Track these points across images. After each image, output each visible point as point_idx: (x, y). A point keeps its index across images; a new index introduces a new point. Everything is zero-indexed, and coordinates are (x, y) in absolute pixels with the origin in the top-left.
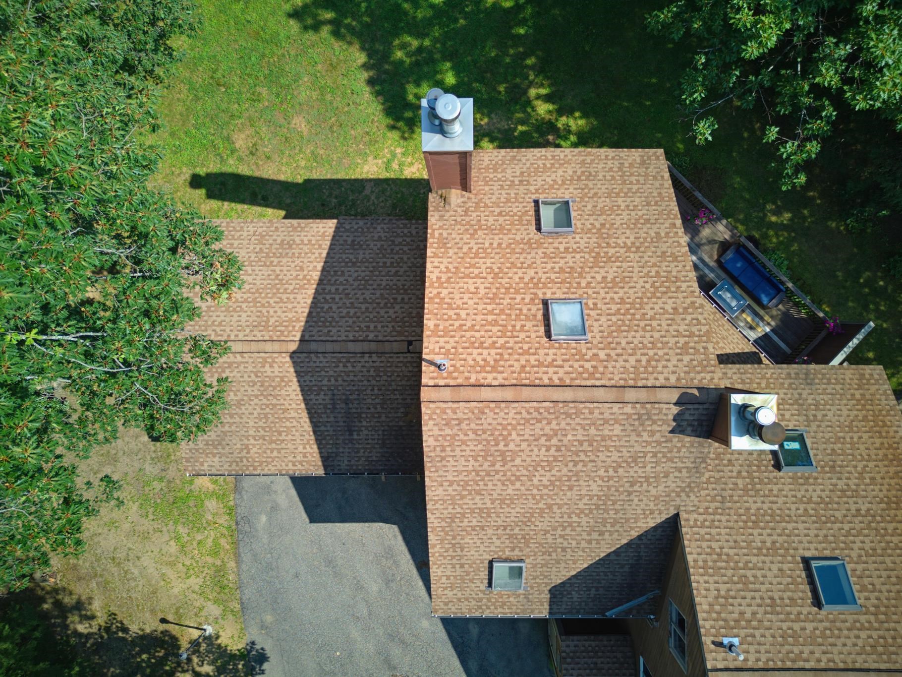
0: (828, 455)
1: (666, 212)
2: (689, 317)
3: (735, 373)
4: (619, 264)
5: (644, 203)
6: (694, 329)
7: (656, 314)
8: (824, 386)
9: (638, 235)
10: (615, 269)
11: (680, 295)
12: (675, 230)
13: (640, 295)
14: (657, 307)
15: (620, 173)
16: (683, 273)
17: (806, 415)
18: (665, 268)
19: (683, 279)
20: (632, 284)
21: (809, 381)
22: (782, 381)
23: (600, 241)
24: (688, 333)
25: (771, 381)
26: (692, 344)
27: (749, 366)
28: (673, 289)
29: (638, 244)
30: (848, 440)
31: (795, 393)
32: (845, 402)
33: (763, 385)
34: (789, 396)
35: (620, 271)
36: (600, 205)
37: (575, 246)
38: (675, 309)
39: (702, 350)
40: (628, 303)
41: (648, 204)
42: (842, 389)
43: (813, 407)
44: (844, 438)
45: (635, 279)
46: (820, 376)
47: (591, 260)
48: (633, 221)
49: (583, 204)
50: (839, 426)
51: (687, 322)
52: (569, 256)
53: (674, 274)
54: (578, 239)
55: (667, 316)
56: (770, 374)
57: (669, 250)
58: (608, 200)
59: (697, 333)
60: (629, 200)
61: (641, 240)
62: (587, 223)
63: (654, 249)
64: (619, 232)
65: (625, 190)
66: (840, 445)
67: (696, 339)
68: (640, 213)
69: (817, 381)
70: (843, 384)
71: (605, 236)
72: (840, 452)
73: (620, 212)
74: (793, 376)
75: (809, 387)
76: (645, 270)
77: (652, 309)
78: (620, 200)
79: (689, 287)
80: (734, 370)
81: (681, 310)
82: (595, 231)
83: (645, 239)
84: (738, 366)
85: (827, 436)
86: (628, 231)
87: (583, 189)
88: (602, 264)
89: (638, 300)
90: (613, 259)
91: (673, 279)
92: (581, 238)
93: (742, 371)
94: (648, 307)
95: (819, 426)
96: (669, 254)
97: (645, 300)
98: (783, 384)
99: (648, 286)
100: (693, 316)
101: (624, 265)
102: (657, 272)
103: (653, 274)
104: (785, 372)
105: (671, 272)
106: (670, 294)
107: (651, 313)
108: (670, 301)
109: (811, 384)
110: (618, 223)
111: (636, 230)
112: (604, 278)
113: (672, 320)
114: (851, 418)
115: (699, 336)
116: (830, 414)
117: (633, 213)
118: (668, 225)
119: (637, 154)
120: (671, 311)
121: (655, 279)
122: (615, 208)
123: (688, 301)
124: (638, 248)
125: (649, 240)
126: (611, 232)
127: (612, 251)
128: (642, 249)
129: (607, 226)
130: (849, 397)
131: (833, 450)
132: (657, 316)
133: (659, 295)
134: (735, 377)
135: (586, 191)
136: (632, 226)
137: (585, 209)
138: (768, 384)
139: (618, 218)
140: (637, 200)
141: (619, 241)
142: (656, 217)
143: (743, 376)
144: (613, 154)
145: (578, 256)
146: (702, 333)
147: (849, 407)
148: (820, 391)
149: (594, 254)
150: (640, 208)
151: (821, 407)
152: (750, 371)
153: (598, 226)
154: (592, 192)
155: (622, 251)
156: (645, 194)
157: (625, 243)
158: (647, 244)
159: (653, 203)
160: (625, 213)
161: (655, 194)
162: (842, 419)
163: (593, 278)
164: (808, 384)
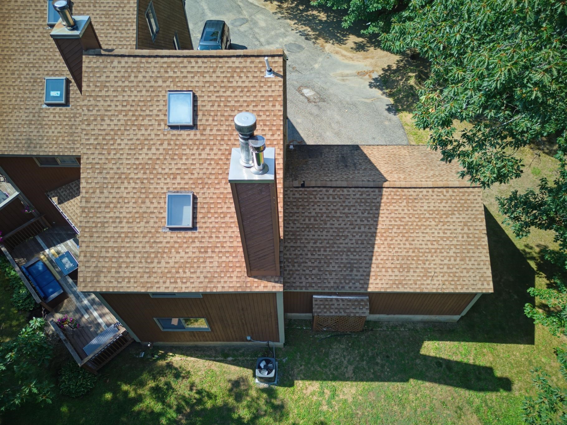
0: (34, 90)
1: (91, 215)
2: (94, 112)
3: (77, 148)
4: (137, 162)
5: (106, 225)
6: (93, 102)
7: (117, 115)
8: (20, 138)
9: (117, 191)
10: (140, 157)
11: (96, 132)
12: (87, 196)
13: (126, 133)
14: (115, 122)
15: (121, 260)
16: (90, 152)
17: (39, 116)
18: (103, 157)
19: (91, 147)
20: (130, 142)
21: (29, 142)
22: (47, 142)
23: (148, 185)
24: (98, 99)
25: (54, 142)
26: (97, 89)
27: (66, 154)
28: (101, 138)
29: (119, 181)
30: (19, 99)
31: (41, 133)
32: (11, 126)
33: (61, 139)
34: (46, 131)
35: (137, 156)
36: (143, 224)
37: (168, 180)
38: (103, 120)
39: (91, 85)
40: (136, 125)
41: (103, 223)
42: (9, 135)
43: (33, 123)
44: (21, 101)
45: (127, 147)
46: (20, 145)
47: (157, 167)
48: (119, 206)
49: (156, 225)
50: (21, 109)
51: (97, 109)
52: (174, 171)
53: (97, 152)
54: (165, 187)
55: (109, 113)
56: (54, 148)
57: (96, 175)
58: (136, 230)
59: (91, 99)
60: (118, 230)
61: (116, 186)
62: (156, 205)
63: (108, 176)
64: (132, 194)
65: (119, 240)
66: (25, 96)
67: (93, 94)
68: (112, 214)
69: (24, 142)
70: (7, 139)
71: (143, 191)
72: (27, 92)
73: (128, 216)
74: (38, 146)
75: (30, 138)
76: (118, 156)
77: (119, 120)
78: (125, 230)
79: (89, 139)
80: (78, 150)
81: (99, 118)
82: (151, 196)
83: (112, 188)
84: (74, 154)
85: (31, 102)
86: (125, 195)
87: (155, 242)
88: (150, 162)
89: (128, 128)
90: (140, 167)
91: (98, 147)
92: (162, 188)
93: (72, 150)
94: (122, 122)
95: (34, 109)
96: (97, 171)
97: (123, 128)
98: (47, 140)
99: (119, 141)
100: (90, 113)
101: (132, 161)
102: (109, 154)
103: (113, 152)
104: (43, 149)
105: (99, 154)
106: (104, 133)
107: (121, 117)
108: (105, 127)
109: (28, 139)
110: (131, 204)
111: (118, 196)
112: (149, 149)
113: (106, 110)
114: (11, 115)
115: (91, 96)
116: (24, 118)
117: (117, 214)
118: (92, 201)
119: (102, 284)
120: (106, 118)
121: (112, 147)
122: (131, 220)
123: (92, 127)
124: (120, 178)
125: (110, 186)
126: (138, 194)
127: (140, 175)
128: (117, 176)
129: (140, 201)
130: (7, 130)
131: (30, 93)
132: (116, 114)
133: (112, 133)
134: (78, 145)
135: (152, 240)
136: (120, 201)
137: (155, 220)
138: (57, 140)
139: (130, 209)
140: (111, 229)
141: (133, 185)
142: (99, 210)
143: (72, 146)
144: (124, 284)
145: (167, 171)
146: (88, 99)
147: (10, 122)
148: (24, 134)
149: (155, 172)
150: (111, 220)
151: (27, 123)
152: (66, 150)
153: (147, 201)
154: (147, 239)
155: (132, 175)
156: (103, 235)
157: (129, 183)
158: (112, 181)
159: (99, 225)
160: (124, 214)
161: (96, 235)
162: (17, 114)
163: (158, 149)
164: (30, 139)
